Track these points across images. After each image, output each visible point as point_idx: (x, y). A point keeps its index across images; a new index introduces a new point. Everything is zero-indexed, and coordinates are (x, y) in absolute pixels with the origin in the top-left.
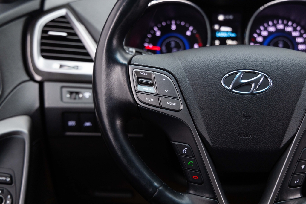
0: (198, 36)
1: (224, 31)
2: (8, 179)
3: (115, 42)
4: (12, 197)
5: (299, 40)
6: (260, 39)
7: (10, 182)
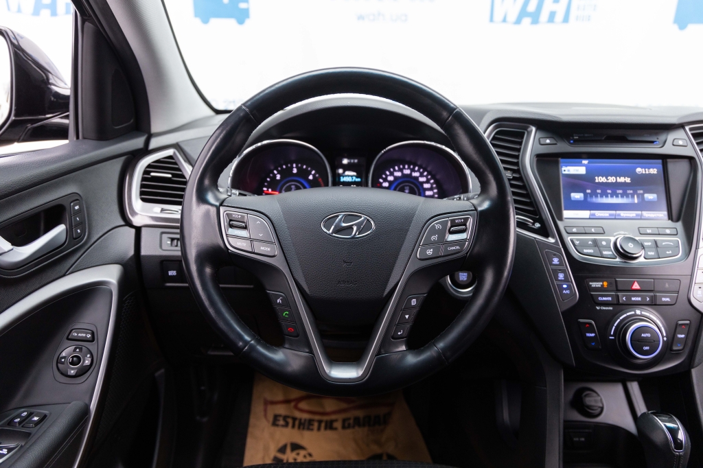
0: (320, 180)
1: (349, 176)
2: (89, 336)
3: (207, 182)
4: (92, 356)
5: (427, 186)
6: (386, 184)
7: (91, 339)
